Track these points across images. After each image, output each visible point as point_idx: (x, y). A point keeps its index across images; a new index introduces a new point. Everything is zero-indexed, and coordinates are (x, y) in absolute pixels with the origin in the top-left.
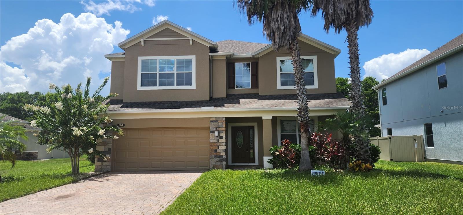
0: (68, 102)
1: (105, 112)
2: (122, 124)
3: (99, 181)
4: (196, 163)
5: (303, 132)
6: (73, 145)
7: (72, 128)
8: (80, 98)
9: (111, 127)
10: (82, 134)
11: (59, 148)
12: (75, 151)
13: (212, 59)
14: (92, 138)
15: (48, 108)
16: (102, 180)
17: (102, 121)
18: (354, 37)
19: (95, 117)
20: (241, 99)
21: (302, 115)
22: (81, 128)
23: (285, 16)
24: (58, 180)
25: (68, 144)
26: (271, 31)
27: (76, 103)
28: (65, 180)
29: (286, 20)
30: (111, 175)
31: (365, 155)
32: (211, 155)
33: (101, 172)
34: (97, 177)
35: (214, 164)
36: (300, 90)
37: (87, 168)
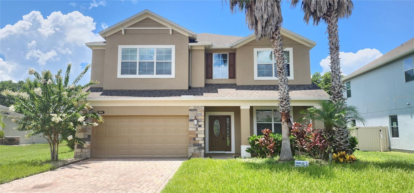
0: (48, 88)
1: (85, 99)
2: (102, 112)
3: (78, 169)
4: (175, 150)
5: (285, 122)
6: (52, 132)
7: (51, 115)
8: (60, 85)
9: (91, 115)
10: (61, 121)
11: (37, 135)
12: (55, 137)
13: (191, 49)
14: (72, 125)
15: (27, 94)
16: (81, 168)
17: (82, 108)
18: (335, 28)
19: (75, 103)
20: (219, 88)
21: (284, 105)
22: (61, 115)
23: (269, 4)
24: (36, 167)
25: (48, 131)
26: (254, 20)
27: (56, 90)
28: (43, 168)
29: (270, 9)
30: (91, 162)
31: (345, 145)
32: (190, 143)
33: (81, 159)
34: (76, 164)
35: (193, 152)
36: (281, 80)
37: (67, 154)
